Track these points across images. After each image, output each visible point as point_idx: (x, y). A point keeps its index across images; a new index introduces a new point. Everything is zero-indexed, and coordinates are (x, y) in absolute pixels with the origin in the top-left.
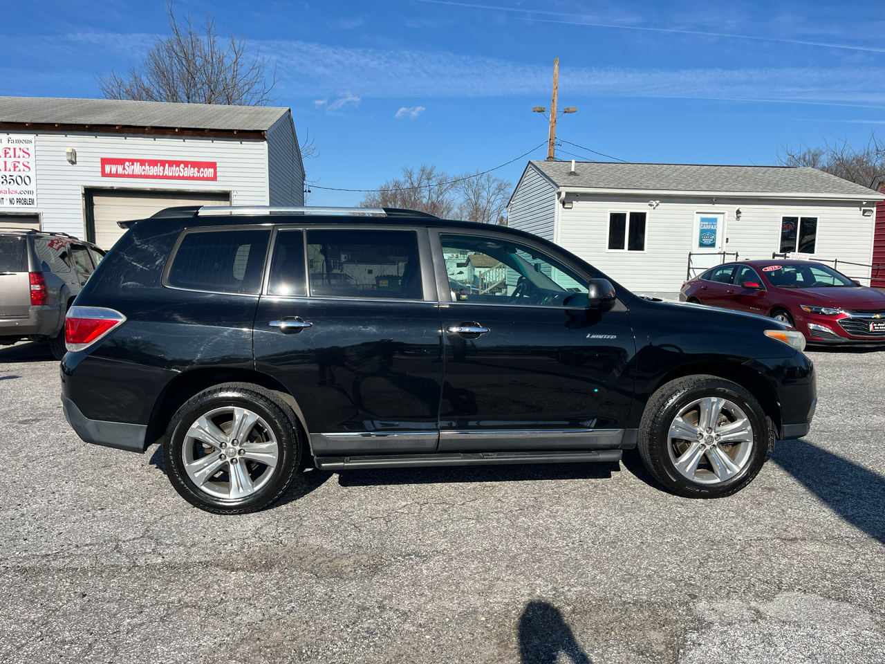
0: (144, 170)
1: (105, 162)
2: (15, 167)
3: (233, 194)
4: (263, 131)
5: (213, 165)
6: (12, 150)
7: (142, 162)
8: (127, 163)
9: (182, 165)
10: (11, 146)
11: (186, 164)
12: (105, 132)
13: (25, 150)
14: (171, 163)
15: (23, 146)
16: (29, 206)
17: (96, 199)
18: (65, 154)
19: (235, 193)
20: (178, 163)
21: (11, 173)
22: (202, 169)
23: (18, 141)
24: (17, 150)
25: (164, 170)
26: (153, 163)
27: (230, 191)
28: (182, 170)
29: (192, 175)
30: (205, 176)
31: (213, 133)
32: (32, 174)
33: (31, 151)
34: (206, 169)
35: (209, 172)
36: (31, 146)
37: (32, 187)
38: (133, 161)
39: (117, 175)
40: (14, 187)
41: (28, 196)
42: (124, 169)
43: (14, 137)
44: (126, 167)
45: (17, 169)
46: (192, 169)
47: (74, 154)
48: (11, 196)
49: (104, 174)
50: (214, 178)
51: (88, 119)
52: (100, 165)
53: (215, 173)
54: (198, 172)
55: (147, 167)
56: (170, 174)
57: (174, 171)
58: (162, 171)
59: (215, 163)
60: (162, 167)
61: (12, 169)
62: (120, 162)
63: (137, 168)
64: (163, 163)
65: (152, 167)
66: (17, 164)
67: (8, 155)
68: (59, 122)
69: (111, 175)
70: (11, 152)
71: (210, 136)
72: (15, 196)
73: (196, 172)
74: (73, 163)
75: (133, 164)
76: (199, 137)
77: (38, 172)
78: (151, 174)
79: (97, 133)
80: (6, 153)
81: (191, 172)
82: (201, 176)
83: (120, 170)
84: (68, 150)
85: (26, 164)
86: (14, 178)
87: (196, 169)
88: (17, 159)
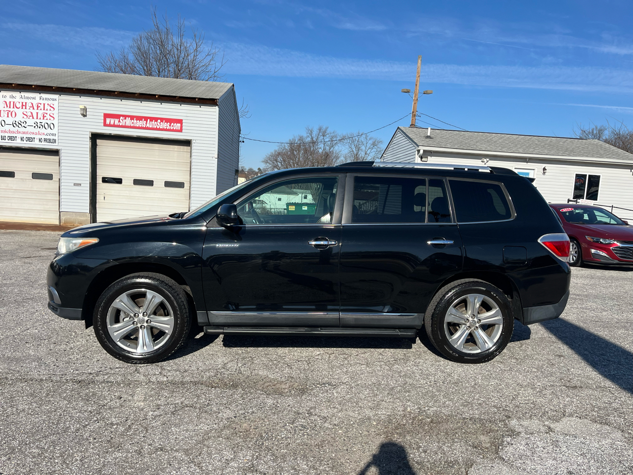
0: (133, 123)
1: (106, 116)
2: (44, 117)
3: (193, 142)
4: (216, 99)
5: (180, 121)
6: (42, 105)
7: (132, 118)
8: (122, 118)
9: (159, 121)
10: (42, 102)
11: (162, 120)
12: (108, 96)
13: (52, 105)
14: (152, 119)
15: (50, 102)
16: (52, 144)
17: (99, 142)
18: (79, 109)
20: (156, 119)
21: (41, 121)
22: (172, 124)
23: (47, 99)
24: (46, 105)
25: (146, 124)
26: (139, 118)
27: (191, 140)
28: (159, 124)
29: (165, 128)
30: (175, 129)
31: (182, 99)
32: (55, 122)
33: (56, 107)
34: (175, 124)
35: (177, 126)
36: (56, 103)
37: (55, 131)
38: (125, 117)
39: (114, 126)
40: (43, 130)
41: (52, 137)
42: (119, 121)
43: (44, 96)
44: (121, 121)
45: (45, 118)
46: (166, 123)
47: (85, 109)
48: (40, 137)
49: (105, 125)
50: (181, 130)
51: (96, 86)
52: (103, 118)
53: (181, 127)
54: (170, 126)
55: (135, 121)
56: (151, 127)
57: (153, 124)
58: (145, 124)
59: (182, 120)
60: (145, 122)
61: (42, 118)
62: (117, 116)
63: (128, 122)
64: (146, 119)
65: (138, 121)
66: (45, 115)
68: (76, 87)
69: (110, 125)
70: (42, 106)
71: (179, 102)
72: (43, 137)
73: (168, 126)
74: (85, 116)
75: (125, 119)
76: (172, 102)
77: (60, 121)
78: (137, 126)
79: (102, 96)
80: (38, 107)
81: (165, 125)
82: (172, 128)
83: (117, 122)
84: (82, 107)
85: (52, 115)
86: (43, 124)
87: (169, 123)
88: (45, 111)
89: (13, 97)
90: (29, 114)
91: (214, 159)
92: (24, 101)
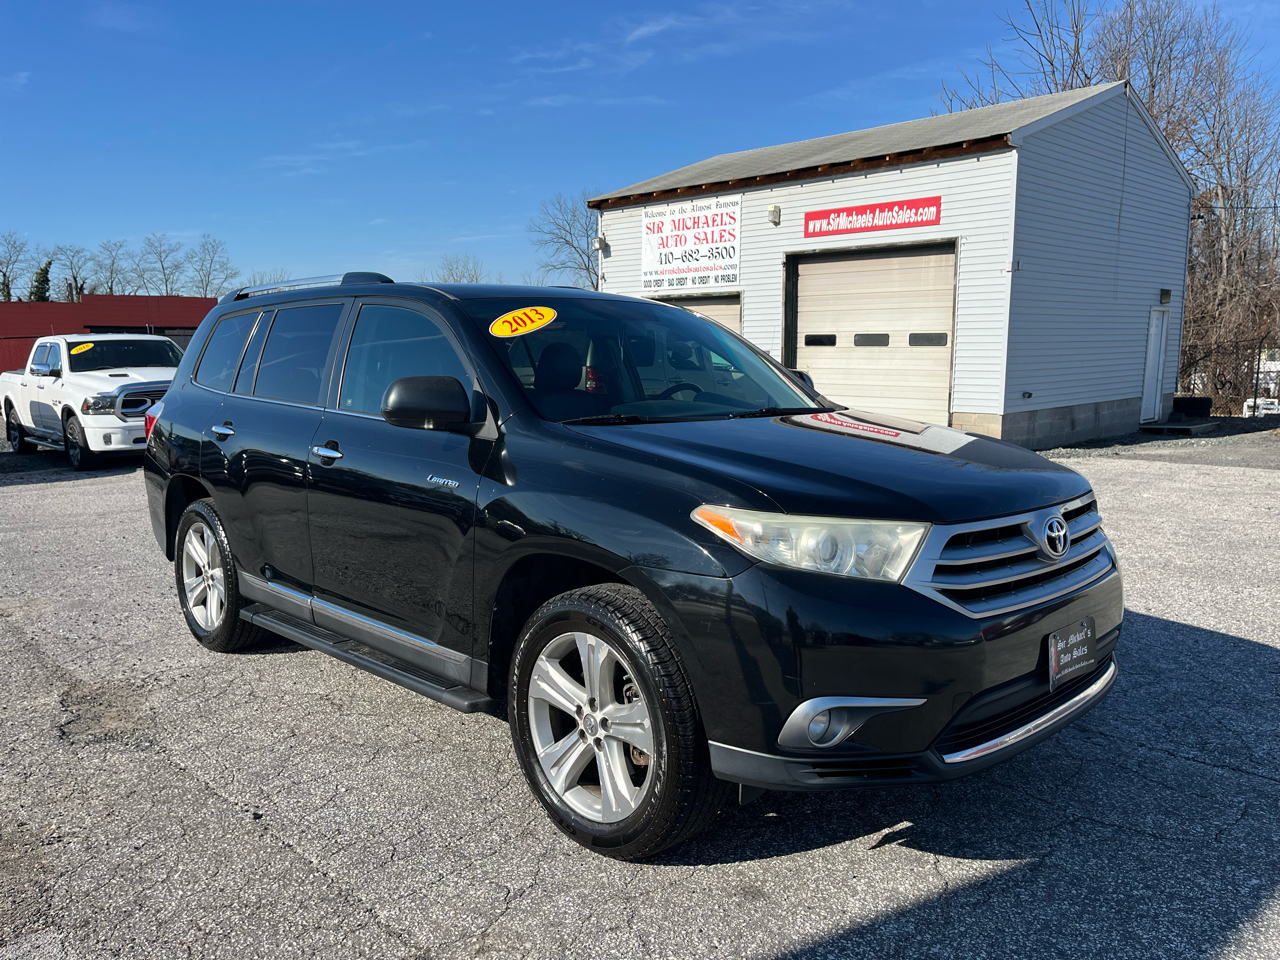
0: (851, 222)
1: (810, 216)
2: (721, 237)
3: (960, 242)
4: (1006, 134)
5: (935, 201)
6: (720, 216)
7: (849, 211)
8: (832, 216)
9: (896, 208)
10: (724, 210)
11: (901, 205)
12: (812, 177)
13: (732, 215)
14: (883, 207)
15: (730, 210)
16: (730, 284)
17: (802, 268)
18: (767, 214)
19: (964, 241)
20: (889, 206)
21: (717, 245)
22: (921, 210)
23: (726, 205)
24: (724, 215)
25: (873, 219)
26: (861, 210)
27: (956, 238)
28: (895, 215)
29: (907, 221)
30: (925, 219)
31: (940, 152)
32: (737, 244)
33: (736, 216)
34: (926, 209)
35: (930, 213)
36: (737, 209)
37: (735, 260)
38: (838, 212)
39: (821, 234)
40: (720, 262)
41: (731, 272)
42: (829, 223)
43: (723, 199)
44: (831, 221)
45: (723, 239)
46: (908, 211)
47: (777, 212)
49: (807, 235)
50: (936, 221)
52: (803, 222)
53: (938, 212)
54: (916, 214)
55: (855, 217)
56: (881, 223)
57: (880, 219)
58: (871, 220)
59: (939, 198)
60: (871, 215)
61: (719, 240)
62: (824, 215)
63: (843, 221)
64: (872, 208)
65: (860, 216)
66: (723, 233)
67: (715, 223)
68: (760, 174)
69: (815, 234)
70: (718, 219)
71: (935, 158)
72: (721, 273)
73: (913, 215)
74: (777, 224)
75: (839, 216)
76: (921, 163)
77: (744, 240)
78: (858, 226)
79: (803, 181)
80: (714, 221)
81: (907, 215)
82: (919, 220)
83: (825, 227)
84: (771, 208)
85: (731, 232)
86: (719, 250)
87: (914, 210)
88: (723, 227)
89: (683, 211)
90: (702, 236)
91: (1005, 273)
92: (696, 214)
